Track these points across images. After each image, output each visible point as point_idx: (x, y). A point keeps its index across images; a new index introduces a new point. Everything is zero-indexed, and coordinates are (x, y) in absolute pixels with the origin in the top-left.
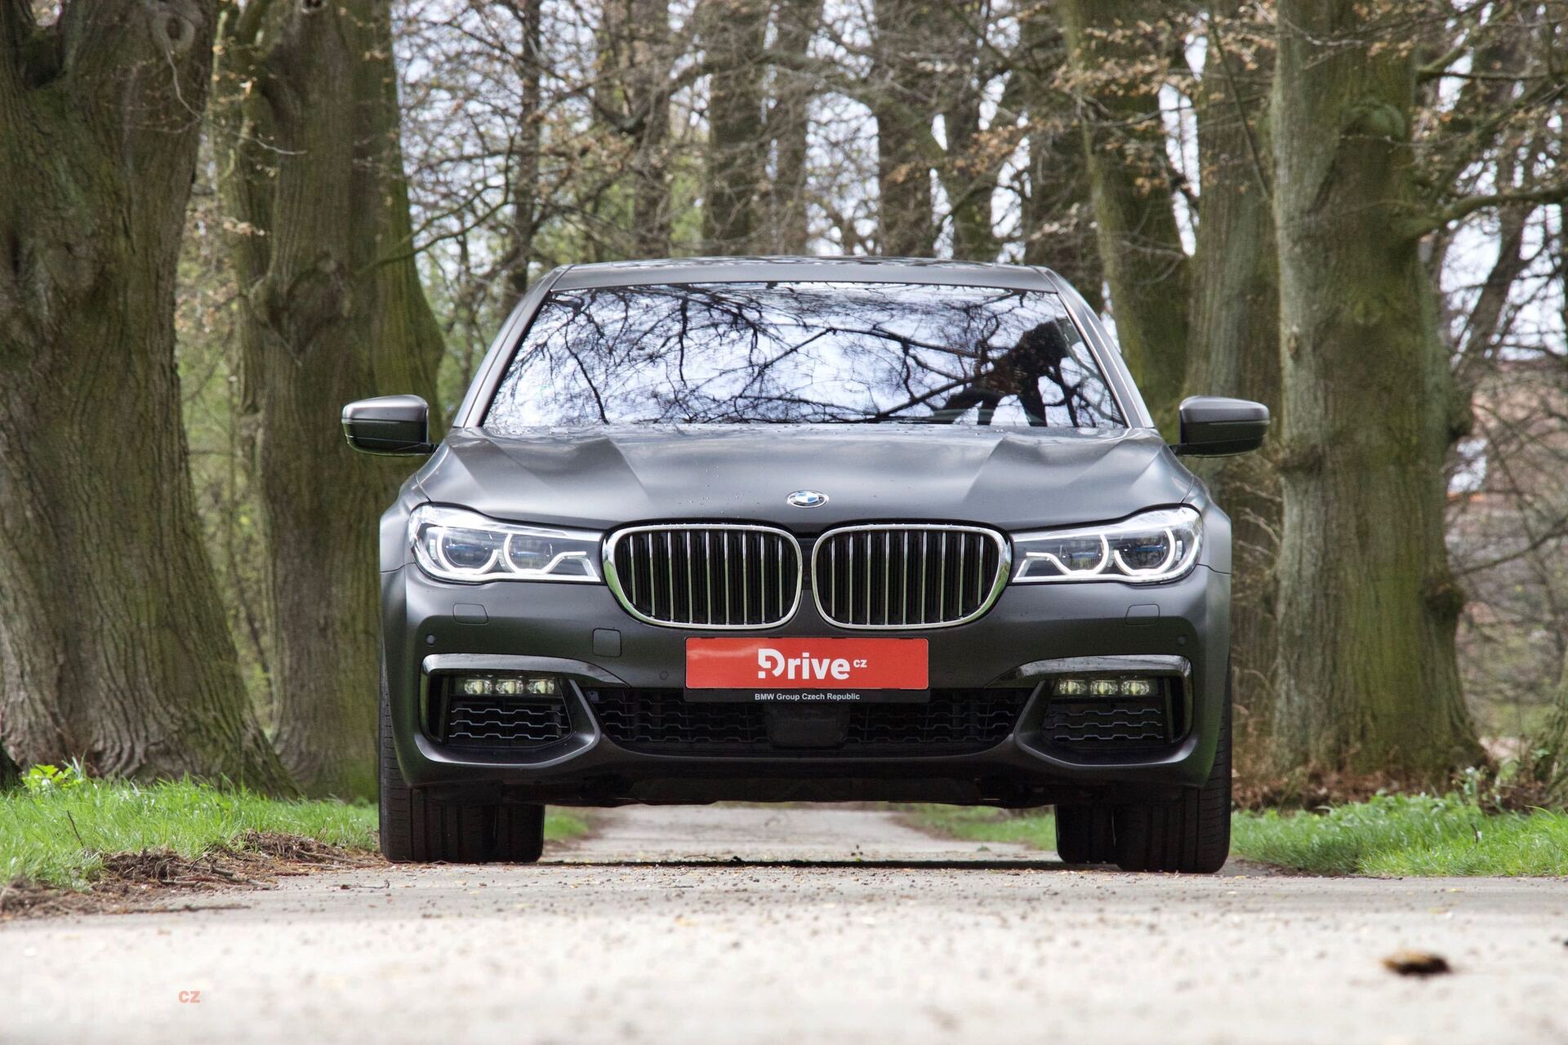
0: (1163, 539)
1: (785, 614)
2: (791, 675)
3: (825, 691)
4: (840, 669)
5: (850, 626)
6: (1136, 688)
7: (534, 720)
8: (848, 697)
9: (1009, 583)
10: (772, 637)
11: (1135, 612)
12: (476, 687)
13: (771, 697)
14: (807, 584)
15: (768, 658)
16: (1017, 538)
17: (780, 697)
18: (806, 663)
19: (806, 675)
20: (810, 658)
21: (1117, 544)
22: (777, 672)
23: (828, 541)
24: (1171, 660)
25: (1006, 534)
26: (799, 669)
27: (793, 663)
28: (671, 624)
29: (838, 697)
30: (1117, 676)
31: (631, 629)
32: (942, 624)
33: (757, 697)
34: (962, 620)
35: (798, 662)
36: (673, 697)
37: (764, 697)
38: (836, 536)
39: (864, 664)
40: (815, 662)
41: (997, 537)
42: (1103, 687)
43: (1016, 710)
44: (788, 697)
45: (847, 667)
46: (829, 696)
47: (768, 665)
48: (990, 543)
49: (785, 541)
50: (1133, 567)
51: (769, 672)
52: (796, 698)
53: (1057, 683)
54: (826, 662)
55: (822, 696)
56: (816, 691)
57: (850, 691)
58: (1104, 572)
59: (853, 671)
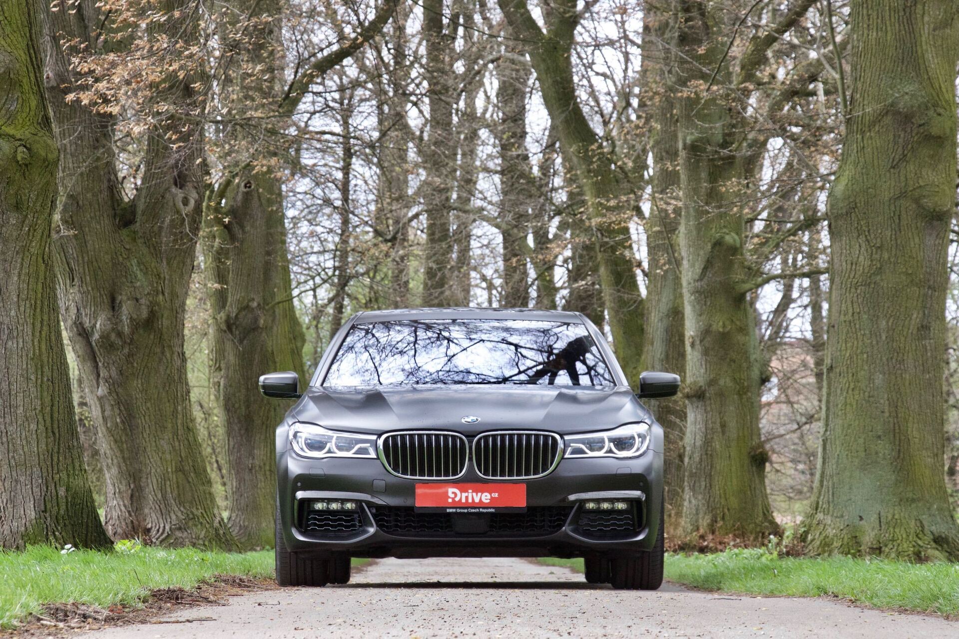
0: (633, 438)
1: (461, 472)
2: (464, 500)
3: (479, 508)
4: (486, 498)
5: (490, 478)
6: (621, 506)
7: (346, 521)
8: (489, 510)
9: (563, 458)
10: (455, 483)
11: (620, 471)
12: (319, 506)
13: (454, 510)
14: (471, 459)
15: (453, 493)
16: (566, 438)
17: (459, 511)
18: (470, 495)
19: (470, 500)
20: (472, 493)
21: (611, 440)
22: (457, 499)
23: (480, 439)
24: (636, 494)
25: (561, 436)
26: (467, 498)
27: (464, 495)
28: (409, 477)
29: (485, 511)
30: (612, 500)
31: (390, 479)
32: (532, 477)
33: (448, 510)
34: (541, 475)
35: (466, 494)
36: (410, 510)
37: (451, 510)
38: (484, 437)
39: (496, 495)
40: (474, 494)
41: (557, 437)
42: (605, 506)
43: (567, 516)
44: (462, 511)
45: (489, 496)
46: (481, 510)
47: (453, 496)
48: (554, 440)
49: (461, 439)
50: (619, 450)
51: (453, 499)
52: (466, 511)
53: (585, 504)
54: (479, 494)
55: (478, 510)
56: (475, 508)
57: (491, 508)
58: (606, 452)
59: (492, 499)
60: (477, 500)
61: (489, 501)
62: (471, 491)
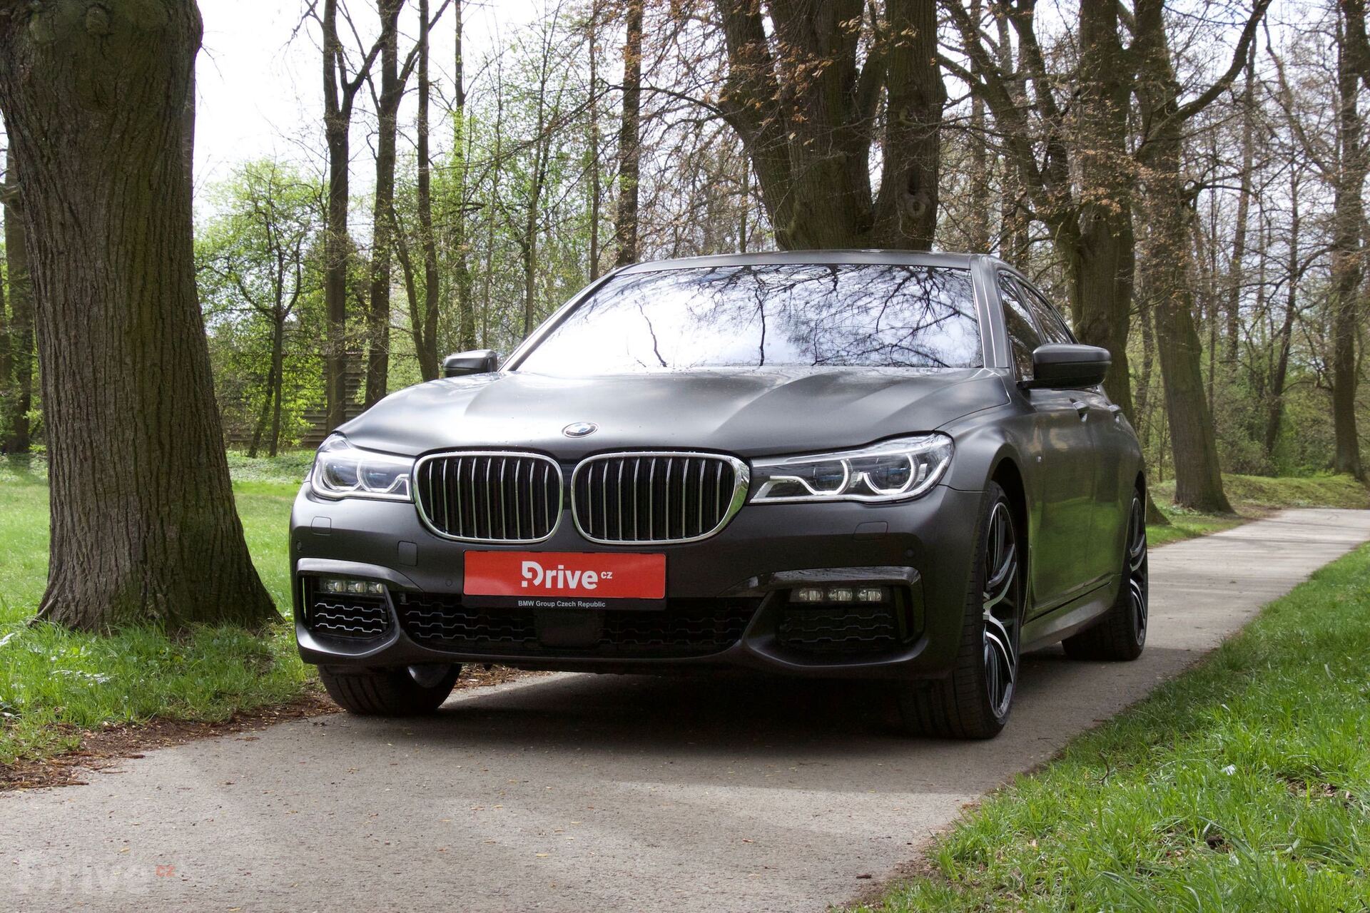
1: (551, 529)
2: (549, 585)
3: (576, 600)
4: (589, 580)
5: (606, 541)
6: (873, 596)
7: (367, 616)
8: (595, 605)
9: (746, 503)
10: (533, 552)
11: (864, 529)
12: (336, 587)
13: (531, 603)
14: (567, 505)
15: (531, 570)
16: (756, 464)
17: (539, 604)
18: (561, 574)
19: (560, 585)
20: (564, 570)
21: (857, 465)
22: (537, 582)
23: (587, 466)
24: (904, 573)
25: (746, 460)
26: (555, 579)
27: (550, 574)
29: (587, 605)
30: (855, 586)
31: (428, 542)
32: (685, 540)
33: (521, 603)
34: (703, 536)
35: (554, 573)
36: (455, 600)
37: (526, 603)
38: (595, 462)
39: (610, 575)
40: (569, 573)
41: (736, 463)
42: (843, 595)
43: (748, 616)
44: (546, 604)
45: (595, 578)
46: (580, 603)
47: (529, 575)
48: (728, 467)
49: (551, 467)
51: (530, 581)
52: (552, 605)
53: (793, 594)
54: (578, 573)
55: (574, 604)
56: (569, 599)
57: (598, 600)
58: (846, 492)
59: (601, 582)
60: (573, 584)
61: (594, 586)
62: (561, 567)
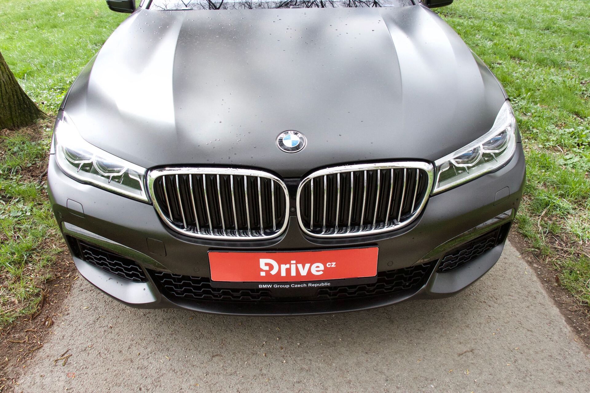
2: (283, 274)
3: (307, 282)
4: (317, 269)
5: (323, 235)
8: (322, 284)
9: (431, 195)
13: (270, 286)
15: (266, 264)
17: (276, 286)
18: (293, 268)
19: (293, 273)
20: (296, 264)
22: (273, 272)
26: (288, 271)
27: (284, 267)
29: (316, 285)
33: (260, 286)
34: (401, 225)
35: (288, 266)
37: (265, 286)
38: (315, 178)
39: (334, 265)
40: (300, 266)
44: (282, 286)
45: (322, 267)
46: (310, 285)
47: (267, 268)
51: (267, 272)
52: (287, 286)
54: (307, 266)
55: (305, 285)
56: (301, 283)
57: (324, 281)
59: (326, 270)
60: (304, 273)
61: (321, 273)
62: (294, 262)
